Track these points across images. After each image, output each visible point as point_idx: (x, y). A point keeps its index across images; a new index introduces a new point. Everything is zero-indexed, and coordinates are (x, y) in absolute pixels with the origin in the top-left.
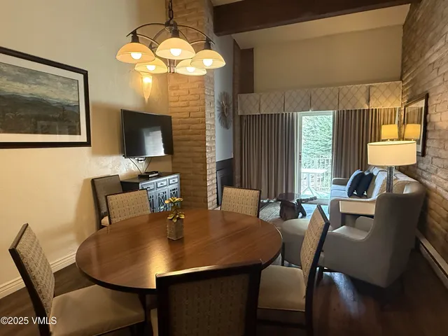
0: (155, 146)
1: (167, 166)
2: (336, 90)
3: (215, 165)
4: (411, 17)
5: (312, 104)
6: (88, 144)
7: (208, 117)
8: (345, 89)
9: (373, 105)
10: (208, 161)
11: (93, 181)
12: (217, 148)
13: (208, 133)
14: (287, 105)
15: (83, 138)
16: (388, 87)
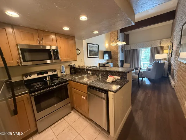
0: (106, 57)
1: (110, 61)
2: (151, 42)
3: (120, 61)
4: (173, 22)
5: (144, 46)
6: (99, 57)
7: (119, 51)
8: (154, 42)
9: (162, 45)
10: (119, 60)
11: (99, 64)
12: (120, 58)
13: (119, 54)
14: (137, 47)
15: (98, 56)
16: (166, 40)
